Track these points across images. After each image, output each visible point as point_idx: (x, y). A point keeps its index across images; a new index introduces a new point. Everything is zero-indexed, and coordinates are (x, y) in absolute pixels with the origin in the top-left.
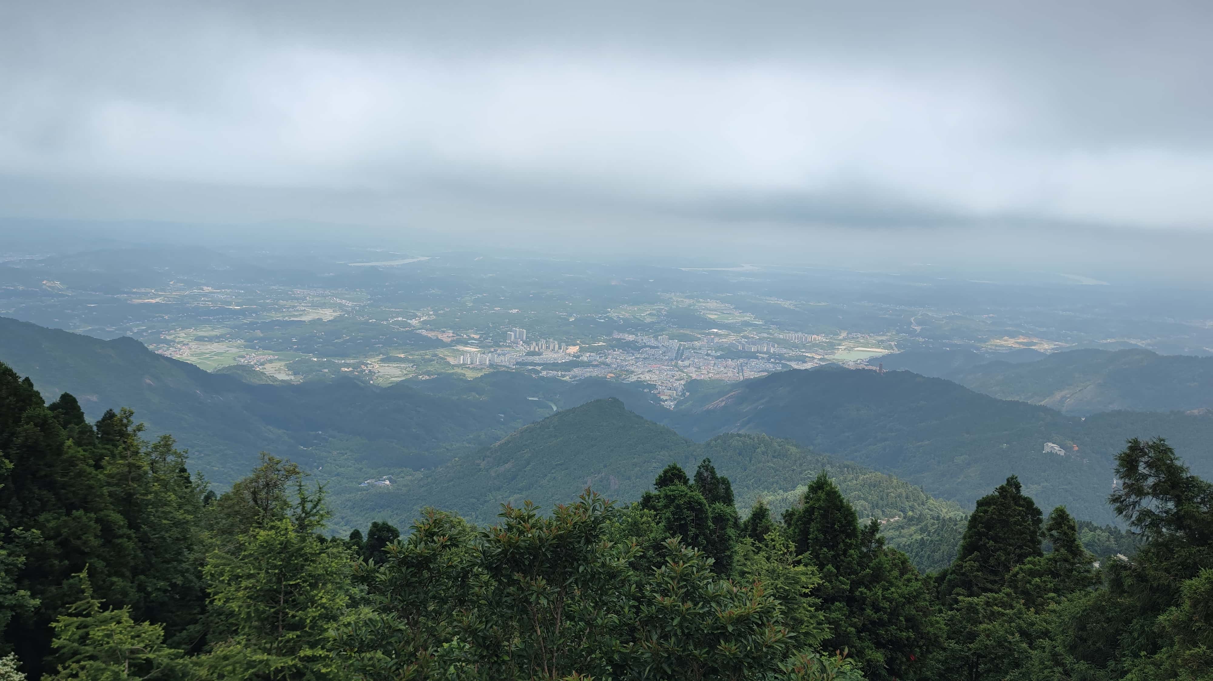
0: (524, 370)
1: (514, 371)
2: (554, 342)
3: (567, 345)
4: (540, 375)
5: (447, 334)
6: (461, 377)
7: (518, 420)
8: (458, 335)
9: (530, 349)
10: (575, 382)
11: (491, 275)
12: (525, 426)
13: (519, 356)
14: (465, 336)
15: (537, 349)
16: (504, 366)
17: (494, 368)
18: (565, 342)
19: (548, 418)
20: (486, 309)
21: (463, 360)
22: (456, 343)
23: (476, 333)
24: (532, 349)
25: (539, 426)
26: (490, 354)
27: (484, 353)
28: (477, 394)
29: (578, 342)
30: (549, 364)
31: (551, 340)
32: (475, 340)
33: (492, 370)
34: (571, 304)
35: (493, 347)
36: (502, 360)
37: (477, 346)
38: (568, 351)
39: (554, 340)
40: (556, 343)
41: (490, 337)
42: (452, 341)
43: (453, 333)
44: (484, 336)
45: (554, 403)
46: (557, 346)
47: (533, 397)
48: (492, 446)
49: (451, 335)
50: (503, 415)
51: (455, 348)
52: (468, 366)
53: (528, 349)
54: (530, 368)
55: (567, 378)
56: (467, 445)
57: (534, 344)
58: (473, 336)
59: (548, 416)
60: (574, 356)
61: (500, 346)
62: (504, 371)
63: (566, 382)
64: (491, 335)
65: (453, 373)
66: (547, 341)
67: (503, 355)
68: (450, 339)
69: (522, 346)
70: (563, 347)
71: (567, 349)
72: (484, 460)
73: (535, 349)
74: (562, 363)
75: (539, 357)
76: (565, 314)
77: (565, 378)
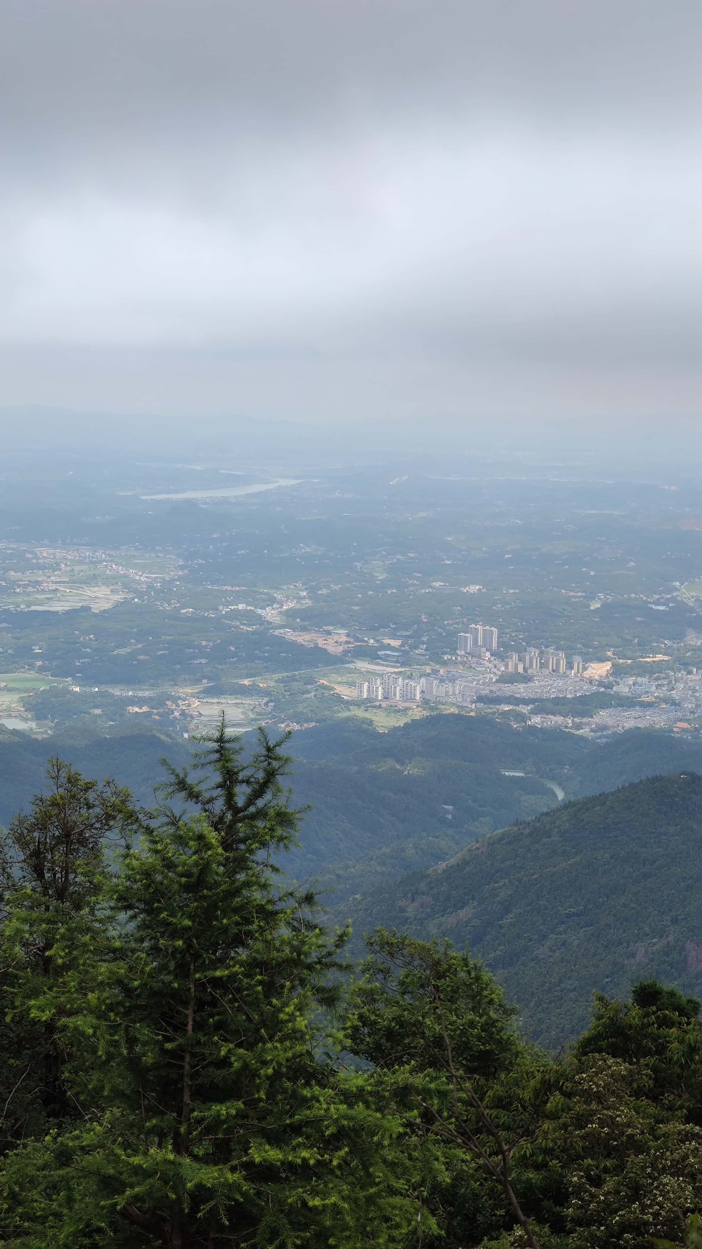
0: (494, 713)
1: (472, 714)
2: (558, 655)
3: (586, 661)
4: (529, 723)
5: (336, 638)
6: (365, 726)
7: (482, 819)
8: (357, 640)
9: (507, 667)
10: (604, 740)
11: (423, 514)
12: (500, 831)
13: (484, 684)
14: (372, 641)
15: (520, 669)
16: (453, 704)
17: (432, 709)
18: (580, 653)
19: (547, 814)
20: (414, 585)
21: (368, 691)
22: (354, 656)
23: (394, 637)
24: (511, 669)
25: (527, 831)
26: (423, 680)
27: (410, 677)
28: (398, 762)
29: (609, 654)
30: (548, 700)
31: (551, 650)
32: (393, 649)
33: (426, 713)
34: (592, 573)
35: (428, 664)
36: (447, 692)
37: (397, 662)
38: (587, 674)
39: (557, 649)
40: (562, 654)
41: (423, 643)
42: (345, 652)
43: (348, 635)
44: (411, 641)
45: (560, 784)
46: (563, 664)
47: (514, 769)
48: (430, 871)
49: (344, 639)
50: (450, 808)
51: (351, 666)
52: (377, 704)
53: (503, 669)
54: (507, 708)
55: (584, 732)
56: (379, 869)
57: (515, 656)
58: (387, 641)
59: (545, 810)
60: (601, 684)
61: (444, 663)
62: (453, 714)
63: (582, 738)
64: (425, 639)
65: (348, 719)
66: (541, 653)
67: (450, 681)
68: (341, 649)
69: (490, 661)
70: (576, 665)
71: (585, 669)
72: (413, 900)
73: (516, 668)
74: (575, 698)
75: (526, 686)
76: (579, 594)
77: (581, 731)
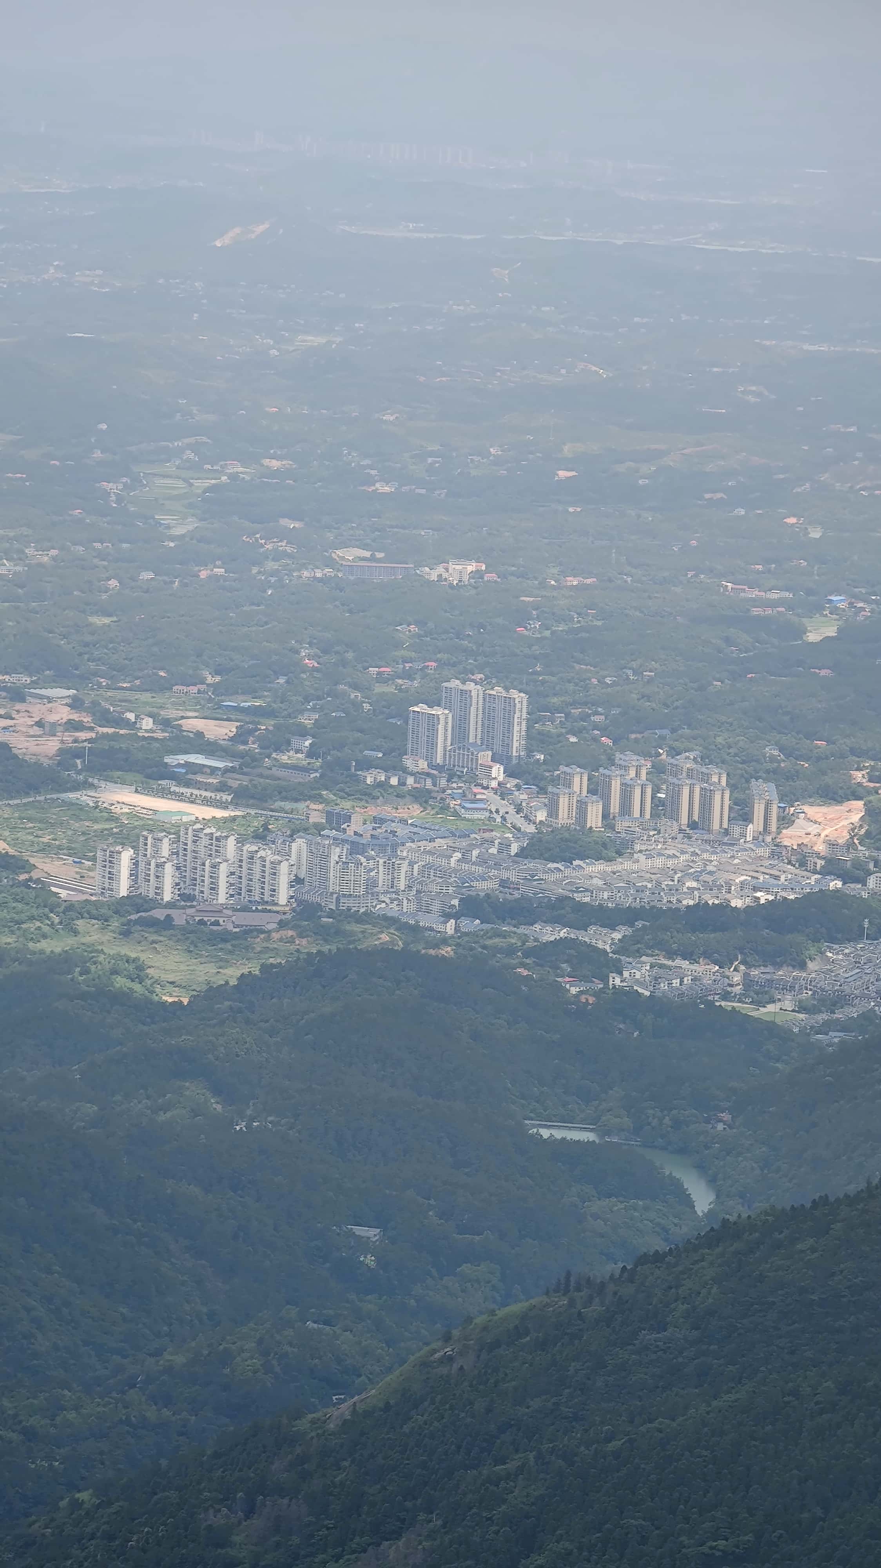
0: (511, 951)
1: (447, 951)
2: (706, 778)
3: (789, 797)
4: (616, 980)
5: (38, 710)
6: (120, 982)
7: (466, 1268)
8: (105, 719)
9: (553, 811)
10: (835, 1037)
11: (315, 340)
12: (516, 1308)
13: (482, 861)
14: (147, 723)
15: (594, 819)
16: (389, 921)
17: (324, 933)
18: (773, 774)
19: (657, 1258)
20: (277, 556)
21: (134, 875)
22: (90, 769)
23: (217, 713)
24: (565, 816)
25: (596, 1308)
26: (299, 845)
27: (262, 836)
28: (217, 1091)
29: (859, 776)
30: (674, 912)
31: (686, 760)
32: (210, 748)
33: (307, 945)
34: (815, 534)
35: (318, 798)
36: (372, 884)
37: (222, 788)
38: (791, 837)
39: (705, 759)
40: (719, 778)
41: (303, 733)
42: (67, 756)
43: (75, 704)
44: (266, 725)
45: (701, 1168)
46: (721, 803)
47: (567, 1120)
48: (303, 1424)
49: (63, 714)
50: (371, 1233)
51: (84, 797)
52: (159, 914)
53: (541, 816)
54: (549, 933)
56: (151, 1413)
57: (580, 782)
58: (194, 724)
59: (658, 1245)
60: (832, 868)
61: (368, 795)
62: (386, 952)
63: (771, 1029)
64: (307, 720)
65: (65, 961)
66: (658, 770)
67: (382, 849)
68: (52, 745)
69: (502, 792)
70: (759, 810)
71: (786, 821)
72: (250, 1512)
73: (582, 807)
74: (755, 911)
75: (609, 869)
76: (774, 595)
77: (771, 1008)
